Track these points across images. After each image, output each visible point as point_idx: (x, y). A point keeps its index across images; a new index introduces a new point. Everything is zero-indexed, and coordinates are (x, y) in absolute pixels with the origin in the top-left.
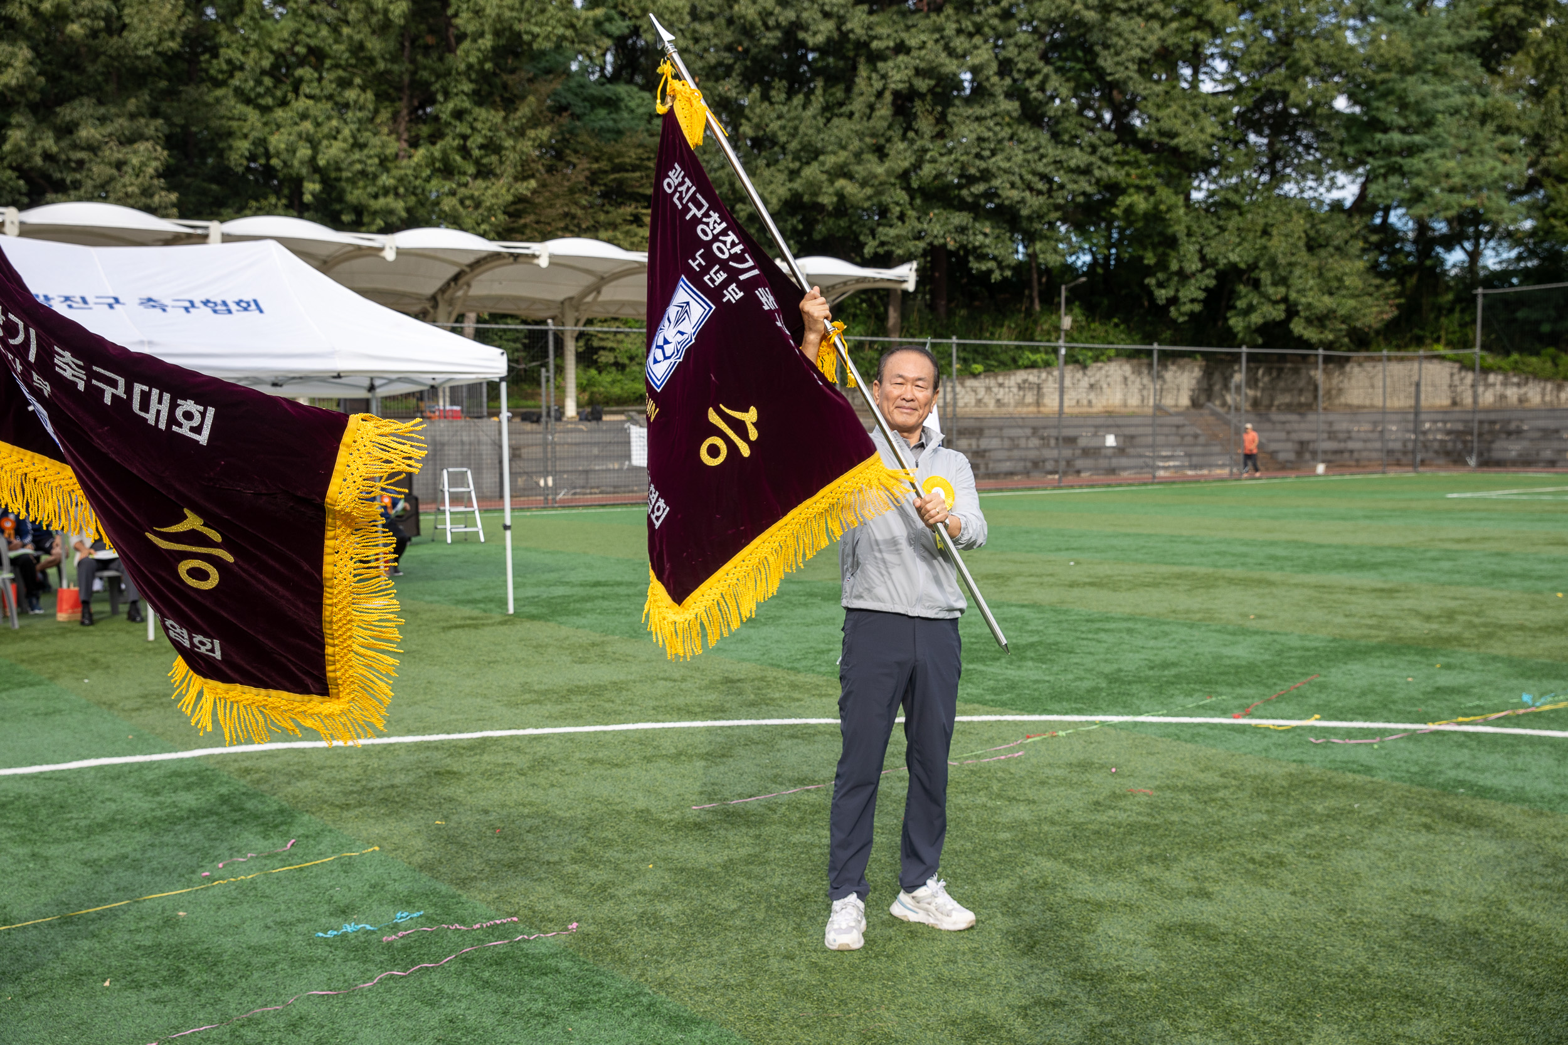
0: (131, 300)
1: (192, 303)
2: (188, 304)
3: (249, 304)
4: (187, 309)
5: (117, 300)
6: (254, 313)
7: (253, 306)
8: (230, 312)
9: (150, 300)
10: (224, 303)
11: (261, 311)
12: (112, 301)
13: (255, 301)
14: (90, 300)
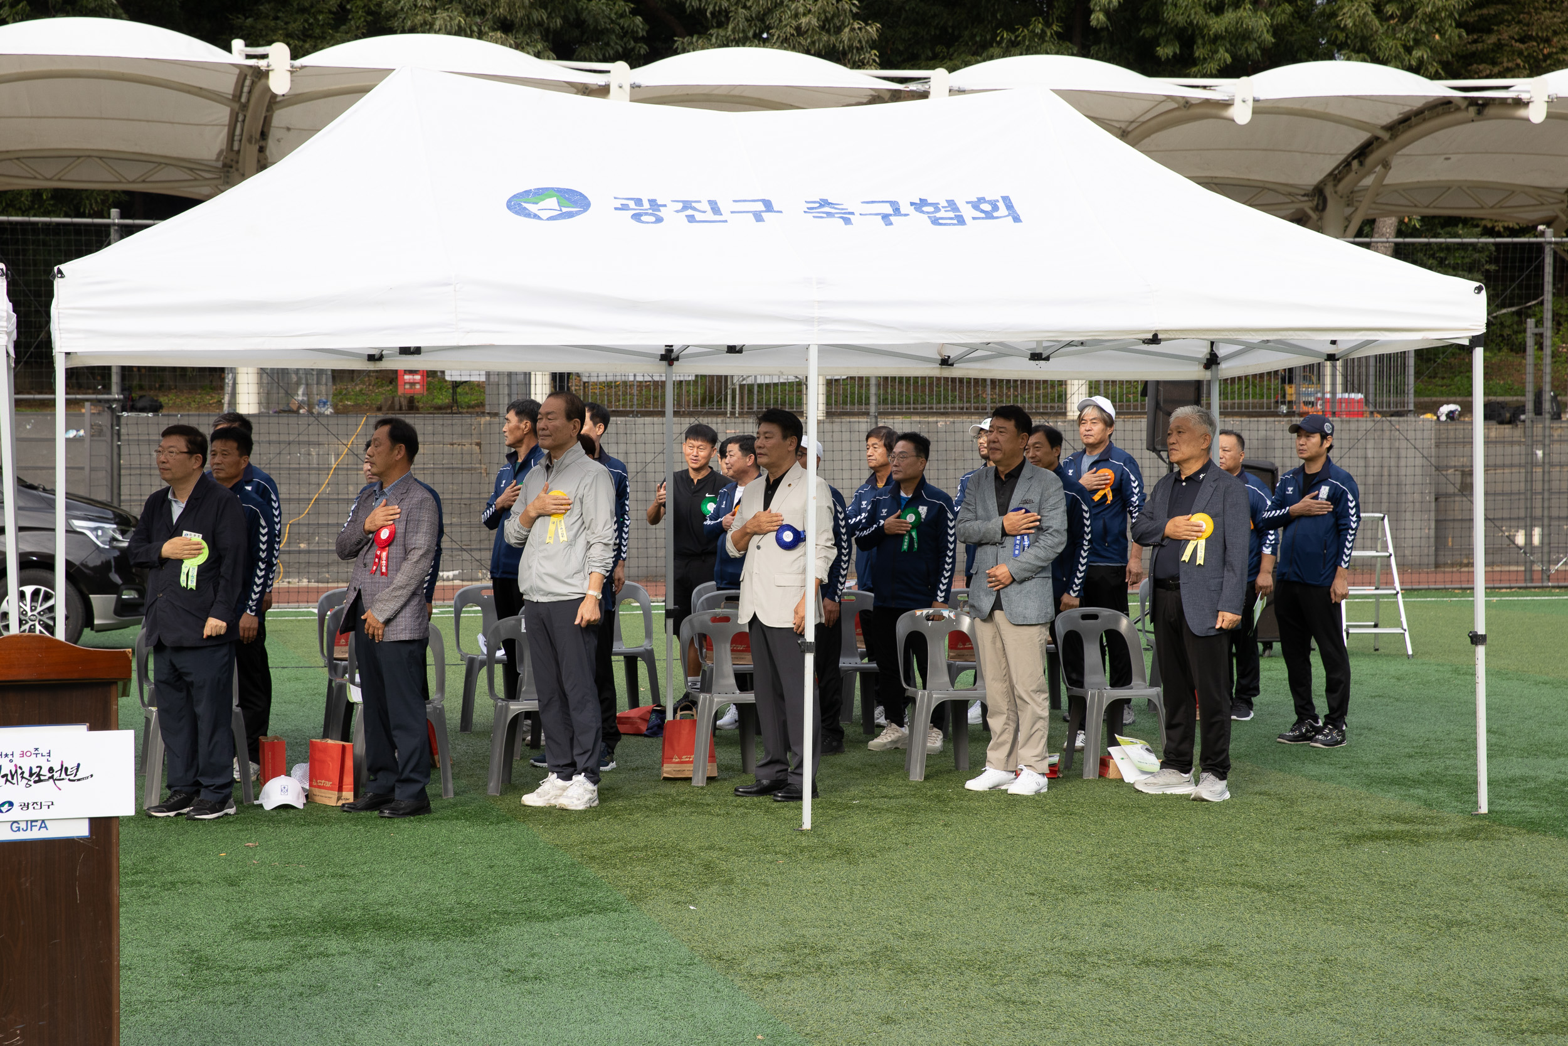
0: (792, 204)
1: (895, 206)
2: (888, 209)
4: (886, 219)
5: (768, 205)
6: (1003, 222)
7: (1003, 210)
8: (961, 221)
9: (824, 203)
10: (952, 204)
11: (1017, 219)
12: (760, 207)
13: (1006, 199)
14: (725, 206)
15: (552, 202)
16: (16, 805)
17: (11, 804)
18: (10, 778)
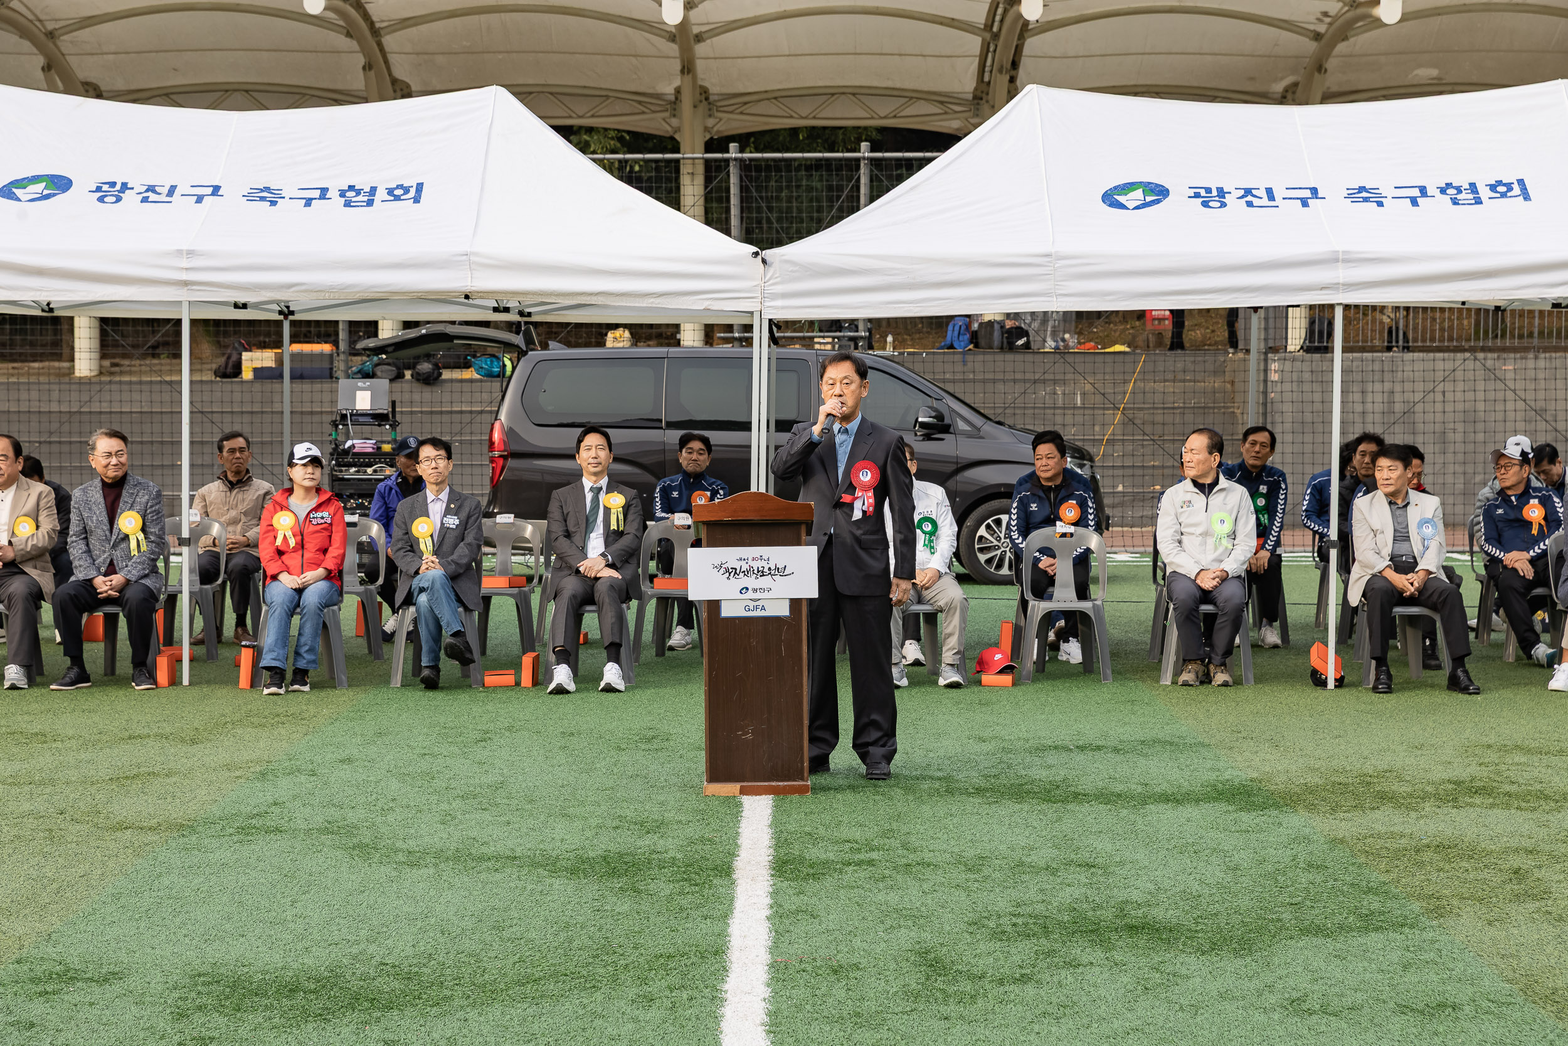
0: (1334, 191)
1: (1423, 191)
3: (1510, 189)
4: (1414, 201)
5: (1314, 193)
6: (1515, 203)
7: (1517, 190)
8: (1478, 201)
9: (1363, 189)
10: (1473, 187)
11: (1527, 197)
12: (1307, 194)
13: (1521, 182)
14: (1279, 193)
15: (1137, 195)
16: (750, 589)
17: (747, 589)
18: (746, 573)
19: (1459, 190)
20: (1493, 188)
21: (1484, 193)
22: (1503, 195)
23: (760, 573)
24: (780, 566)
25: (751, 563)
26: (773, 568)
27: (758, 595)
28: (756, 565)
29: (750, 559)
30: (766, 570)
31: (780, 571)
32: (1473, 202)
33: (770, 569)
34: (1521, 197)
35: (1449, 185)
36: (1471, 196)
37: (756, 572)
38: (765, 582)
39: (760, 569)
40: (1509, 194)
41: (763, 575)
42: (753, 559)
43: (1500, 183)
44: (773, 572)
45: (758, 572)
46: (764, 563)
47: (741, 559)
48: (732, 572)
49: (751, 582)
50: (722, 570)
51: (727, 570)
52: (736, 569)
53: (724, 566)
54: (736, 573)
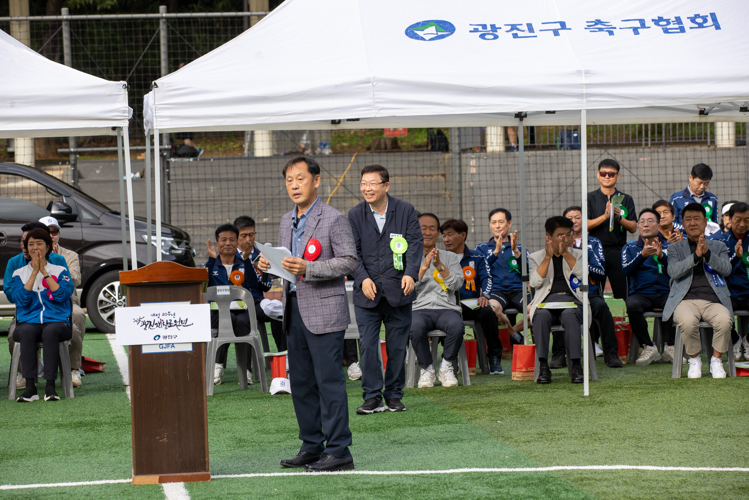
0: (577, 24)
1: (641, 22)
2: (637, 24)
3: (705, 21)
4: (636, 30)
5: (563, 25)
6: (710, 31)
7: (710, 22)
8: (682, 30)
9: (598, 22)
10: (678, 20)
11: (718, 27)
12: (558, 26)
13: (713, 15)
14: (536, 27)
15: (432, 30)
16: (161, 337)
17: (159, 336)
18: (158, 325)
19: (668, 22)
20: (693, 20)
21: (687, 24)
22: (701, 26)
23: (169, 325)
24: (183, 319)
25: (162, 317)
26: (178, 320)
27: (168, 341)
28: (165, 319)
29: (161, 315)
30: (173, 322)
31: (183, 323)
32: (679, 31)
33: (175, 321)
34: (714, 27)
35: (661, 19)
36: (677, 26)
37: (165, 324)
38: (172, 331)
39: (169, 321)
40: (705, 25)
41: (171, 326)
42: (163, 315)
43: (697, 16)
44: (178, 324)
45: (167, 324)
46: (171, 317)
47: (154, 315)
48: (148, 324)
49: (162, 331)
50: (141, 323)
51: (144, 323)
52: (151, 322)
53: (141, 320)
54: (150, 325)
